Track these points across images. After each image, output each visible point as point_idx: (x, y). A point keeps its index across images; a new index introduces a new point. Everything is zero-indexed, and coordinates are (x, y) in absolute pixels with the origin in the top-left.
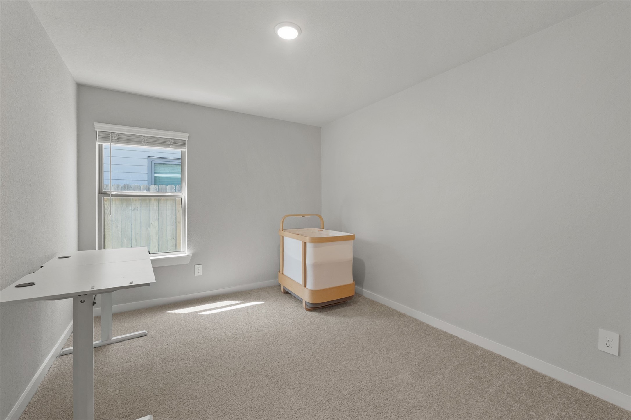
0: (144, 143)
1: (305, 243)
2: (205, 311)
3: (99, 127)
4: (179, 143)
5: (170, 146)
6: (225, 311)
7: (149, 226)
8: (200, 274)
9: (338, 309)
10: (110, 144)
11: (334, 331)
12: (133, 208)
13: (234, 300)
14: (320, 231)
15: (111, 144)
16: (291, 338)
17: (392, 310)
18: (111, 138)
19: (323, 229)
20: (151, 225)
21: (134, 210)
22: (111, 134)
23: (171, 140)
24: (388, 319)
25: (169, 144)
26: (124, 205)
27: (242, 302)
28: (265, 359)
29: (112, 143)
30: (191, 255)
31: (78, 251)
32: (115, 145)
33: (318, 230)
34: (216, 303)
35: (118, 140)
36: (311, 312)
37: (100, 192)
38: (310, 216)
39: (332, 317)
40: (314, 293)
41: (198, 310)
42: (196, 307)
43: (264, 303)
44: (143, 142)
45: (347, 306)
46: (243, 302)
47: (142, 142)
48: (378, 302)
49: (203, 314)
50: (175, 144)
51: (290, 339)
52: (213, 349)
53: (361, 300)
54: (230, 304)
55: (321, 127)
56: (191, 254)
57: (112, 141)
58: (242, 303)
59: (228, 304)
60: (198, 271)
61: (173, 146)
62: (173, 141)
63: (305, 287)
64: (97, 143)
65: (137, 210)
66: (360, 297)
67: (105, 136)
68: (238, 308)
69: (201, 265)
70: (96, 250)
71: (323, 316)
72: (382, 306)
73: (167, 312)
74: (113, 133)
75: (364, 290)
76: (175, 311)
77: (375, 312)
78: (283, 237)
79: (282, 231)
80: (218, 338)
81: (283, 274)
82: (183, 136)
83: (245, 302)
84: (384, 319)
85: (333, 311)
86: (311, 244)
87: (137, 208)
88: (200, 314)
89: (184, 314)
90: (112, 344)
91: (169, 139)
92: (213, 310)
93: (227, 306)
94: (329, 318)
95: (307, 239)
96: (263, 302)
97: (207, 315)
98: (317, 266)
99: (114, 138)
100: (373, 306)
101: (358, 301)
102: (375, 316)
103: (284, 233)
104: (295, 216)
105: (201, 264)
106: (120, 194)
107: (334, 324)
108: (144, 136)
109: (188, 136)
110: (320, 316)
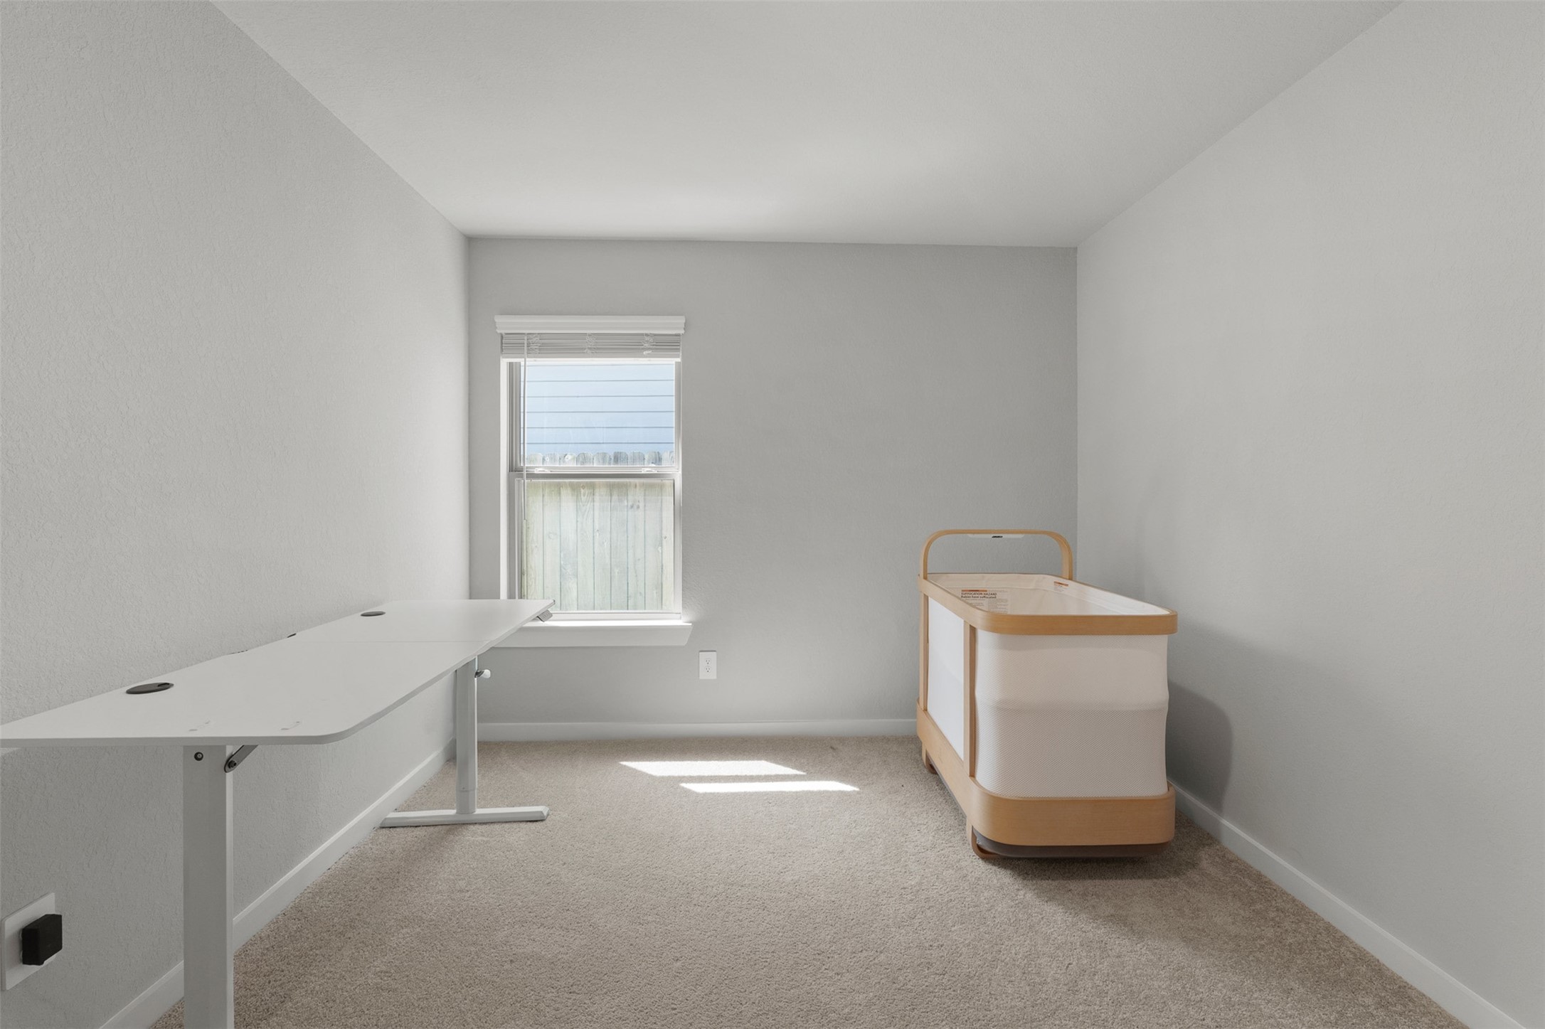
0: (589, 351)
1: (973, 631)
2: (701, 779)
3: (505, 324)
4: (663, 345)
5: (644, 353)
6: (745, 794)
7: (661, 545)
8: (713, 675)
9: (1097, 882)
10: (523, 359)
11: (1049, 980)
12: (630, 503)
13: (785, 762)
14: (1059, 587)
15: (527, 359)
16: (882, 957)
17: (1349, 955)
18: (526, 348)
19: (1071, 579)
20: (664, 541)
21: (632, 507)
22: (526, 338)
23: (647, 338)
24: (1324, 997)
25: (642, 349)
26: (615, 497)
27: (802, 773)
28: (764, 1017)
29: (528, 357)
30: (691, 624)
31: (471, 598)
32: (535, 361)
33: (1055, 582)
34: (737, 762)
35: (540, 349)
36: (990, 866)
37: (514, 469)
38: (1020, 536)
39: (1061, 910)
40: (997, 805)
41: (686, 775)
42: (689, 762)
43: (858, 793)
44: (589, 348)
45: (1139, 878)
46: (804, 776)
47: (585, 349)
48: (1284, 893)
49: (690, 790)
50: (654, 347)
51: (876, 961)
52: (650, 919)
53: (1205, 864)
54: (767, 773)
55: (1076, 249)
56: (690, 622)
57: (528, 353)
58: (801, 776)
59: (763, 773)
60: (708, 668)
61: (650, 352)
62: (651, 340)
63: (973, 774)
64: (504, 363)
65: (638, 507)
66: (1204, 845)
67: (513, 344)
68: (782, 793)
69: (715, 653)
70: (499, 598)
71: (1029, 895)
72: (1302, 913)
73: (622, 763)
74: (530, 336)
75: (1226, 822)
76: (637, 763)
77: (1261, 938)
78: (926, 598)
79: (925, 578)
80: (680, 881)
81: (926, 710)
82: (672, 325)
83: (810, 777)
84: (1302, 990)
85: (1076, 886)
86: (991, 633)
87: (637, 503)
88: (683, 788)
89: (651, 776)
90: (472, 826)
91: (642, 335)
92: (720, 782)
93: (760, 776)
94: (1050, 908)
95: (979, 618)
96: (856, 789)
97: (698, 794)
98: (1009, 712)
99: (533, 347)
100: (1258, 906)
101: (1193, 865)
102: (1258, 960)
103: (929, 588)
104: (970, 535)
105: (715, 651)
106: (550, 473)
107: (1058, 948)
108: (590, 335)
109: (685, 324)
110: (1018, 890)
